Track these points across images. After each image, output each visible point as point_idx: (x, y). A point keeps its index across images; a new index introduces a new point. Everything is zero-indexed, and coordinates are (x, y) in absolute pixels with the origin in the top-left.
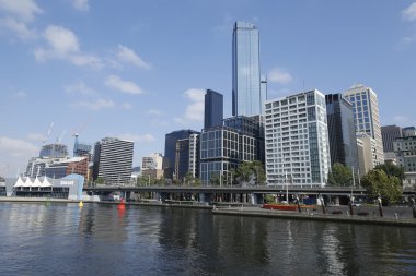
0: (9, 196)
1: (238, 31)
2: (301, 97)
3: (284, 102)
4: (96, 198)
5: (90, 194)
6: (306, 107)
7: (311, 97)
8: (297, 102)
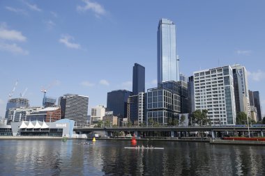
0: (15, 135)
1: (163, 25)
2: (220, 70)
3: (208, 73)
4: (84, 136)
5: (78, 133)
6: (223, 76)
7: (226, 70)
8: (217, 73)
